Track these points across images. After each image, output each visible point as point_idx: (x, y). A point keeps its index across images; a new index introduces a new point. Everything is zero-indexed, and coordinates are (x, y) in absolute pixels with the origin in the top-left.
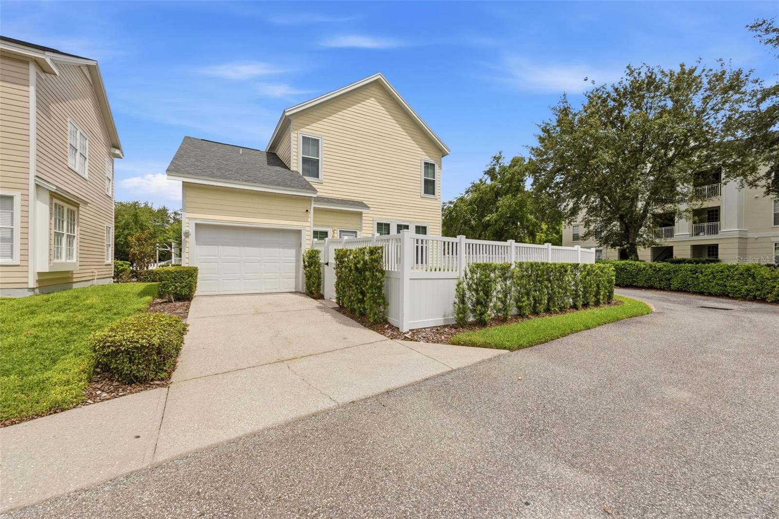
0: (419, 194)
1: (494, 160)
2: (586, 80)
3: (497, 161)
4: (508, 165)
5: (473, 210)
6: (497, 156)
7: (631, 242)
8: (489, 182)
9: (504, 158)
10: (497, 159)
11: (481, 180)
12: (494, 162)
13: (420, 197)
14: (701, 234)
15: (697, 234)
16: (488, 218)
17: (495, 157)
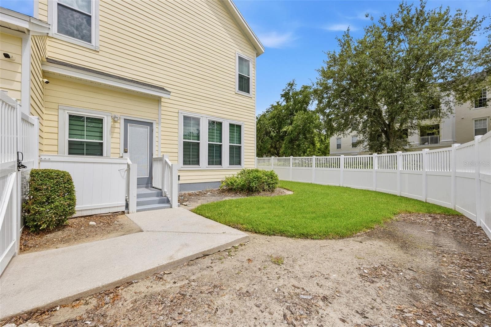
0: (234, 90)
1: (288, 86)
2: (367, 16)
3: (291, 87)
4: (299, 91)
5: (274, 124)
6: (291, 83)
7: (390, 148)
8: (284, 103)
9: (296, 85)
10: (291, 85)
11: (278, 103)
12: (289, 88)
13: (234, 93)
14: (426, 143)
15: (424, 144)
16: (285, 129)
17: (290, 84)
